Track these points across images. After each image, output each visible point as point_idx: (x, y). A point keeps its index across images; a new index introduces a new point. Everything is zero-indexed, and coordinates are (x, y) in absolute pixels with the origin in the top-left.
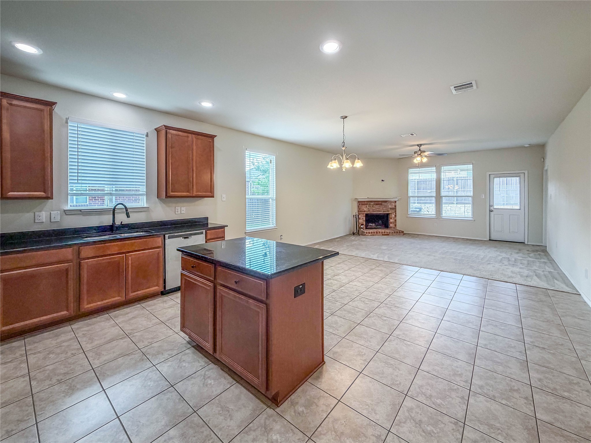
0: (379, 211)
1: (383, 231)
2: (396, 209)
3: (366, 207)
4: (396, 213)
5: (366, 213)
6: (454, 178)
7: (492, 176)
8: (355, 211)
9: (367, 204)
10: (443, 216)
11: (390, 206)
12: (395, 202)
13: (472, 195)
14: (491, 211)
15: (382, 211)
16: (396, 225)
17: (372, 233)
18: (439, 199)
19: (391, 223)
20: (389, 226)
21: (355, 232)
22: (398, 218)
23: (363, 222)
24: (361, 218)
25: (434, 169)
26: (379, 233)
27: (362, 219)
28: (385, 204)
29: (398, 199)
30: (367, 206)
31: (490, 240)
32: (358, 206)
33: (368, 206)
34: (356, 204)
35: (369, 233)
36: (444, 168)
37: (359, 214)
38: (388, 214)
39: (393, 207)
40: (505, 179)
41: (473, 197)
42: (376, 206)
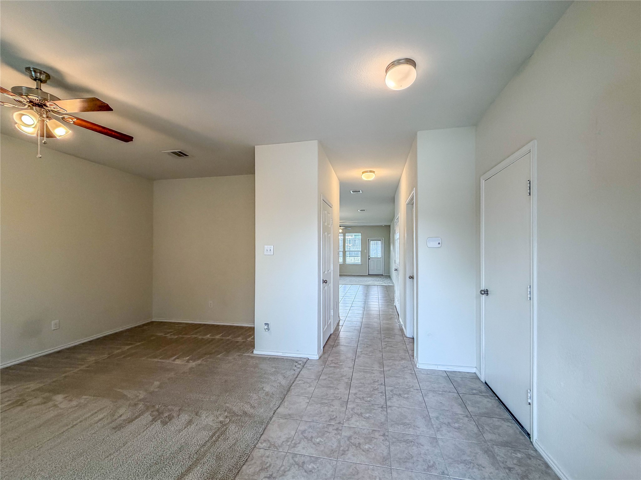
6: (348, 238)
7: (370, 240)
13: (361, 250)
14: (369, 259)
18: (344, 253)
40: (376, 242)
41: (361, 252)
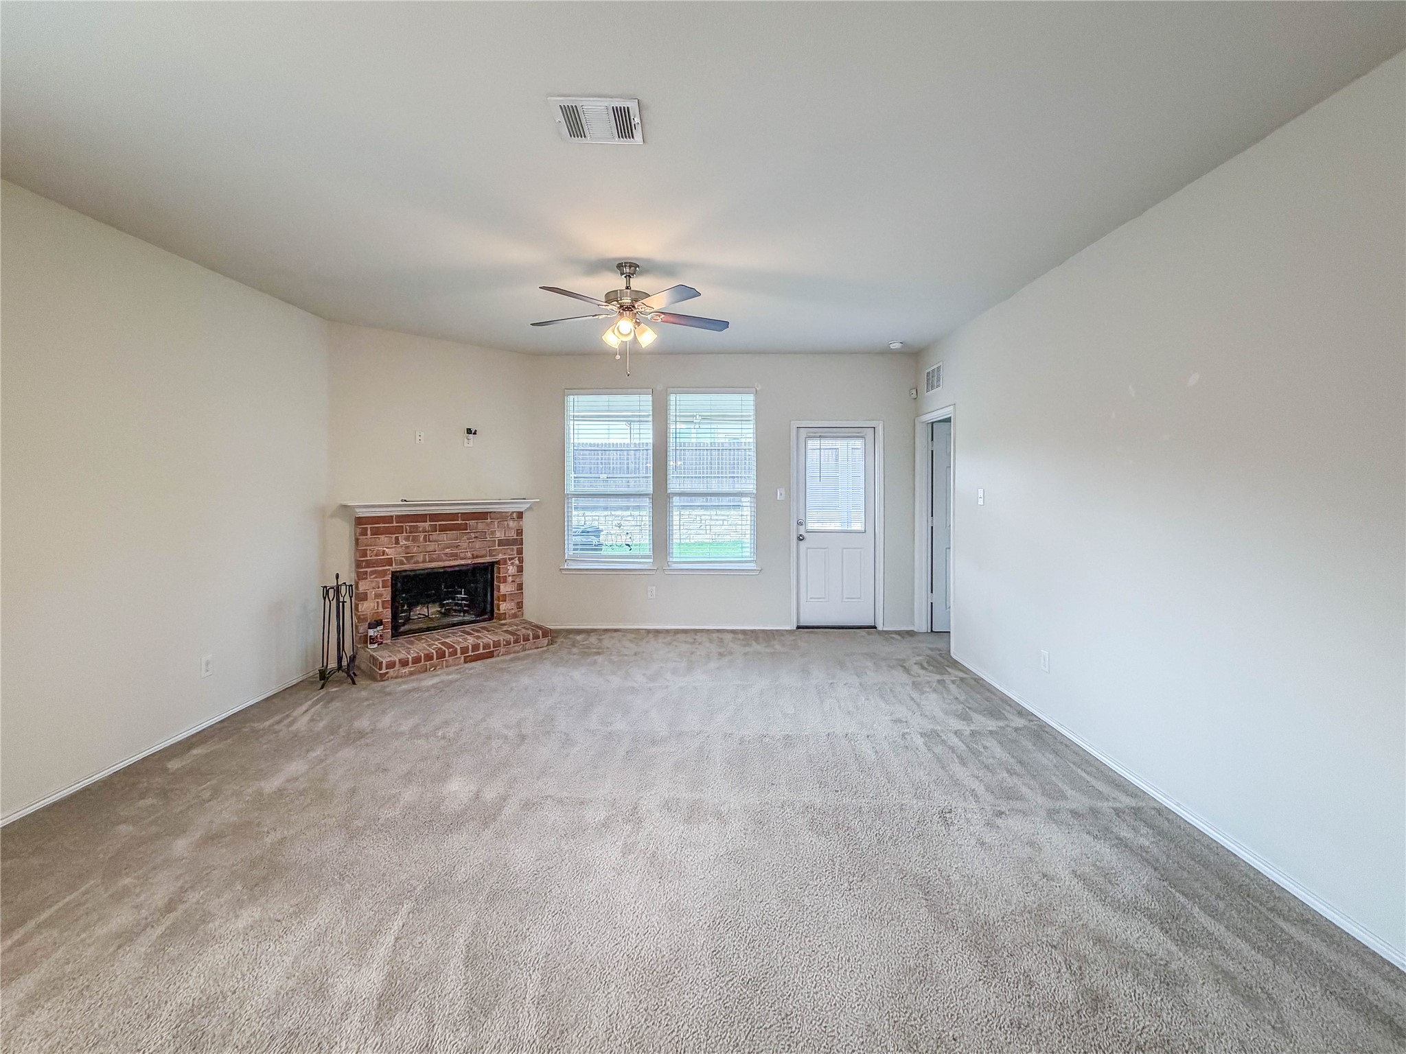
0: (455, 556)
1: (471, 640)
2: (522, 544)
3: (397, 542)
4: (521, 561)
5: (395, 567)
7: (802, 435)
8: (343, 567)
9: (400, 530)
10: (674, 560)
11: (498, 534)
12: (520, 515)
13: (754, 490)
14: (800, 538)
15: (469, 555)
16: (520, 605)
17: (417, 660)
18: (661, 499)
19: (504, 598)
20: (496, 611)
21: (333, 664)
22: (528, 578)
23: (381, 609)
24: (371, 594)
25: (645, 402)
26: (451, 655)
27: (378, 596)
28: (481, 526)
29: (528, 505)
30: (401, 537)
31: (798, 627)
32: (357, 540)
33: (407, 539)
34: (343, 533)
35: (404, 663)
36: (679, 403)
37: (361, 576)
38: (492, 564)
39: (512, 535)
41: (756, 498)
42: (440, 538)
